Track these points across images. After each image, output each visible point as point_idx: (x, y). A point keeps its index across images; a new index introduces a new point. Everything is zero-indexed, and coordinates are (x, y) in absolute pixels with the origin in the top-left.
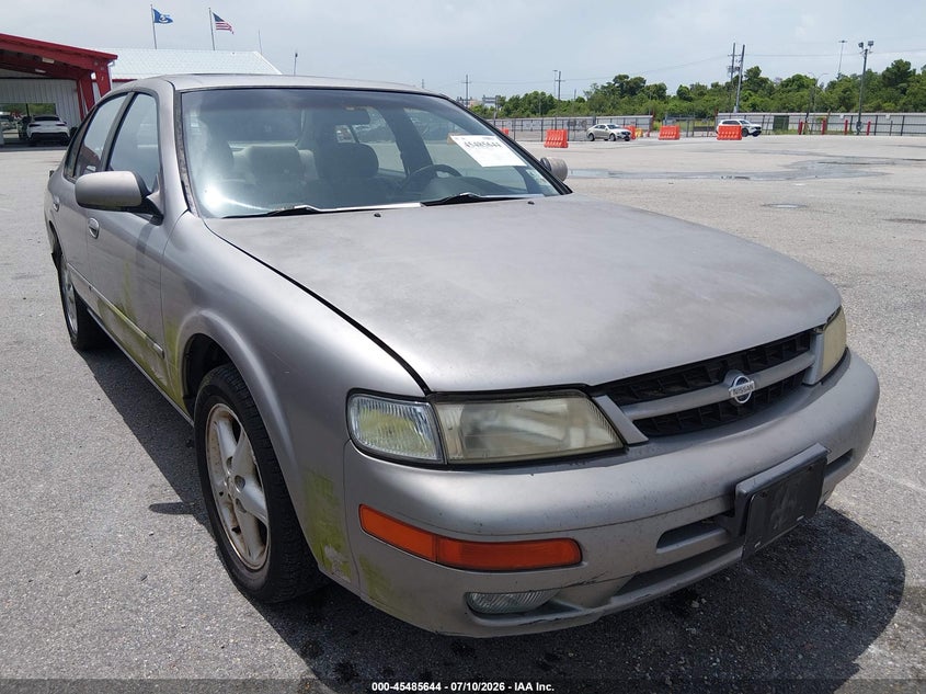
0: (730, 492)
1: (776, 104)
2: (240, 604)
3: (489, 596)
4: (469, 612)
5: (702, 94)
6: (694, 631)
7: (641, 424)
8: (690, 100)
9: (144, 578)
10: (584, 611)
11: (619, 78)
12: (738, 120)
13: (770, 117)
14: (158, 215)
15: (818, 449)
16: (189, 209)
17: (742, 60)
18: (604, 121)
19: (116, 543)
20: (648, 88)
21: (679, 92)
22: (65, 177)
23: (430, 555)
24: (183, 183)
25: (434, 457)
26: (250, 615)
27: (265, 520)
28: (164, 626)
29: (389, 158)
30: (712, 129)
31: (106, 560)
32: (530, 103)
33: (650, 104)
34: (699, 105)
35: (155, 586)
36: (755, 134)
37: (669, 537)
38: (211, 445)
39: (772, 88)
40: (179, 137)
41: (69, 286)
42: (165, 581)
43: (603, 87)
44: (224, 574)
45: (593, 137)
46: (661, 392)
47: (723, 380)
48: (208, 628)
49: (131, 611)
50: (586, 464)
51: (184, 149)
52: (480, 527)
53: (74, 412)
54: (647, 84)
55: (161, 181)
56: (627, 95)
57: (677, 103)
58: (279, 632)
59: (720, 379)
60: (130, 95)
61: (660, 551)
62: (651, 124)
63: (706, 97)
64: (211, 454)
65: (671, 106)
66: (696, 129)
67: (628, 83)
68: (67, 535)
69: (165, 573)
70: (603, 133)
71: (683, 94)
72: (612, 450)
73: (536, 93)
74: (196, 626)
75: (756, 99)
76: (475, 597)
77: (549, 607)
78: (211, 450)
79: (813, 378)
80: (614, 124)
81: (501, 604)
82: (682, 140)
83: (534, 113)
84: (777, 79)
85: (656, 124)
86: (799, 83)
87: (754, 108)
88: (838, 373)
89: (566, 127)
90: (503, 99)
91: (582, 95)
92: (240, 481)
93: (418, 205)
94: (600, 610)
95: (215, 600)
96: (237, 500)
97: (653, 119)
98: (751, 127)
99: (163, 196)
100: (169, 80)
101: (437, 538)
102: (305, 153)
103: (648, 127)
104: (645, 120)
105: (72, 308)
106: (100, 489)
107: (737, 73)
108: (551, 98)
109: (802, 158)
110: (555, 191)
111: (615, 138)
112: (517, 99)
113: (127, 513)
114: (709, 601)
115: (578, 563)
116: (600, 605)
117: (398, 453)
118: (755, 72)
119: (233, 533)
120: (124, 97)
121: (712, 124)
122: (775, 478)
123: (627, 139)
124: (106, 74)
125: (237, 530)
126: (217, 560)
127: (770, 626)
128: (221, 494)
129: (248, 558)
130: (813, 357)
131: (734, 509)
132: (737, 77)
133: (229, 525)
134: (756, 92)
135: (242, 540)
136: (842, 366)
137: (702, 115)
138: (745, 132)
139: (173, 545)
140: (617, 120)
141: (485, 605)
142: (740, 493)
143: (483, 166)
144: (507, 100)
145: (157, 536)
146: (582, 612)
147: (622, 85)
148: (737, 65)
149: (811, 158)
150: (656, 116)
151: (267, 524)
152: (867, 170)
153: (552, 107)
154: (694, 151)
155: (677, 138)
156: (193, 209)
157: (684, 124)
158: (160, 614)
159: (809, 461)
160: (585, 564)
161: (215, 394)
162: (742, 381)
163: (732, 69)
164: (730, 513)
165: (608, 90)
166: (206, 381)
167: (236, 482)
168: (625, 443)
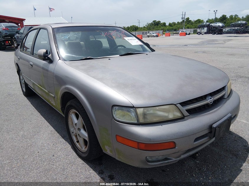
0: (211, 127)
1: (193, 27)
2: (80, 161)
3: (151, 157)
4: (147, 162)
5: (175, 25)
6: (198, 162)
7: (188, 111)
8: (172, 26)
9: (54, 156)
10: (174, 159)
11: (154, 21)
12: (184, 31)
13: (192, 30)
14: (51, 61)
15: (229, 115)
16: (60, 59)
17: (185, 16)
18: (151, 32)
19: (45, 147)
20: (161, 23)
21: (169, 24)
22: (21, 51)
23: (136, 147)
24: (57, 52)
25: (136, 122)
26: (83, 164)
27: (87, 139)
28: (61, 168)
29: (105, 44)
30: (178, 33)
31: (43, 151)
32: (132, 28)
33: (162, 28)
34: (174, 27)
35: (57, 157)
36: (189, 34)
37: (197, 140)
38: (69, 120)
39: (192, 23)
40: (55, 40)
41: (22, 80)
42: (59, 156)
43: (150, 24)
44: (74, 153)
45: (148, 36)
46: (192, 102)
47: (206, 99)
48: (73, 168)
49: (52, 165)
50: (175, 122)
51: (56, 43)
52: (150, 140)
53: (27, 113)
54: (161, 22)
55: (51, 52)
56: (156, 25)
57: (169, 27)
58: (91, 168)
59: (205, 98)
60: (39, 29)
61: (195, 143)
62: (163, 33)
63: (176, 25)
64: (70, 123)
65: (167, 28)
66: (174, 33)
67: (156, 22)
68: (31, 145)
69: (59, 154)
70: (152, 35)
71: (170, 25)
72: (181, 118)
73: (133, 26)
74: (70, 167)
75: (188, 25)
76: (148, 157)
77: (166, 159)
78: (70, 122)
79: (226, 97)
80: (154, 33)
81: (154, 159)
82: (171, 36)
83: (133, 31)
84: (193, 20)
85: (164, 32)
86: (199, 21)
87: (188, 28)
88: (230, 95)
89: (141, 34)
90: (125, 27)
91: (145, 26)
92: (79, 129)
93: (119, 56)
94: (178, 159)
95: (73, 160)
96: (78, 134)
97: (163, 31)
98: (188, 32)
99: (52, 56)
100: (50, 25)
101: (138, 143)
102: (82, 43)
103: (162, 33)
104: (161, 32)
105: (23, 86)
106: (38, 132)
107: (184, 19)
108: (137, 26)
109: (203, 40)
110: (151, 51)
111: (154, 36)
112: (128, 27)
113: (46, 139)
114: (200, 154)
115: (175, 148)
116: (179, 157)
117: (126, 121)
118: (188, 19)
119: (76, 143)
120: (37, 30)
121: (178, 32)
122: (221, 123)
123: (157, 37)
124: (23, 24)
125: (78, 142)
126: (72, 150)
127: (217, 159)
128: (73, 133)
129: (81, 149)
130: (225, 91)
131: (212, 131)
132: (184, 20)
133: (75, 140)
134: (188, 24)
135: (79, 144)
136: (231, 93)
137: (175, 30)
138: (186, 34)
139: (60, 146)
140: (154, 32)
141: (150, 160)
142: (213, 127)
143: (133, 45)
144: (126, 27)
145: (55, 144)
146: (174, 160)
147: (155, 23)
148: (183, 17)
149: (204, 40)
150: (164, 30)
151: (88, 140)
152: (218, 42)
153: (138, 29)
154: (174, 39)
155: (170, 36)
156: (61, 59)
157: (171, 32)
158: (60, 165)
159: (228, 118)
160: (176, 148)
161: (71, 107)
162: (211, 98)
163: (182, 18)
164: (211, 132)
165: (151, 24)
166: (68, 104)
167: (78, 130)
168: (184, 116)
